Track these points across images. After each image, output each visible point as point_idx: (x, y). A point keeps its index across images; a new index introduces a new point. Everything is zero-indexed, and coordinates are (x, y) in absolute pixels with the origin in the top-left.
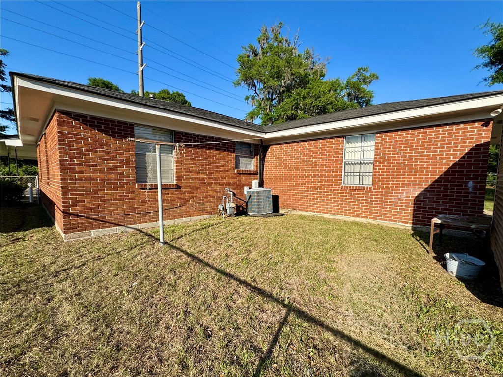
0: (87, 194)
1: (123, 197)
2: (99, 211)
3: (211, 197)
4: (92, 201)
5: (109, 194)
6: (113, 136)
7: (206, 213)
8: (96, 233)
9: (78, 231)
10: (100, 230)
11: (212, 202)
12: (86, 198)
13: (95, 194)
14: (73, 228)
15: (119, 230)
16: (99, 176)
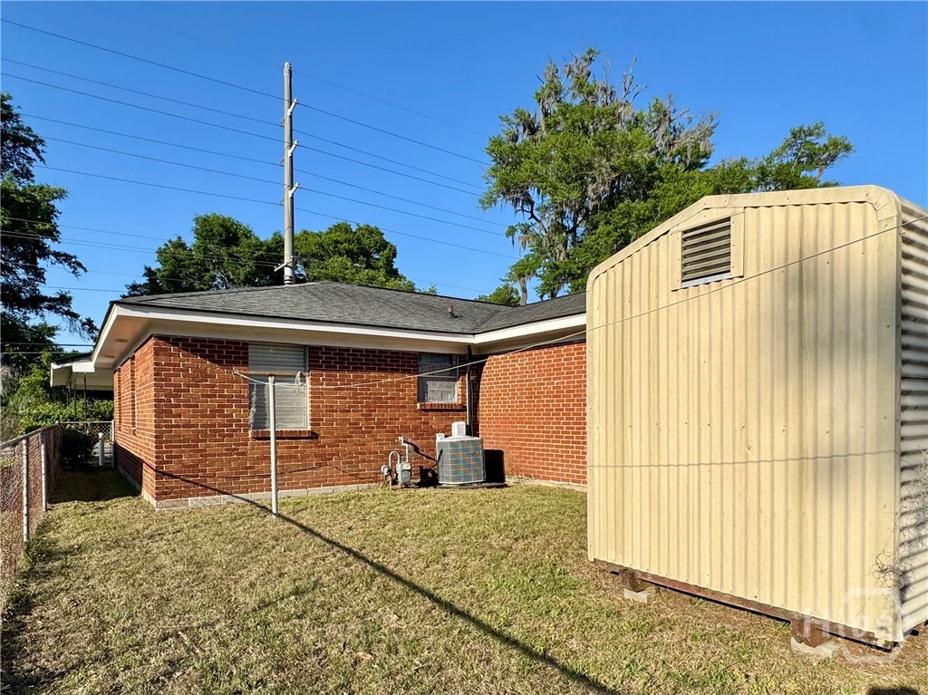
0: (185, 446)
1: (231, 451)
2: (199, 471)
3: (370, 453)
4: (191, 456)
5: (213, 447)
6: (220, 363)
7: (362, 480)
8: (195, 503)
9: (172, 498)
10: (200, 498)
11: (373, 461)
12: (184, 452)
13: (194, 446)
14: (166, 493)
15: (224, 499)
16: (201, 421)
